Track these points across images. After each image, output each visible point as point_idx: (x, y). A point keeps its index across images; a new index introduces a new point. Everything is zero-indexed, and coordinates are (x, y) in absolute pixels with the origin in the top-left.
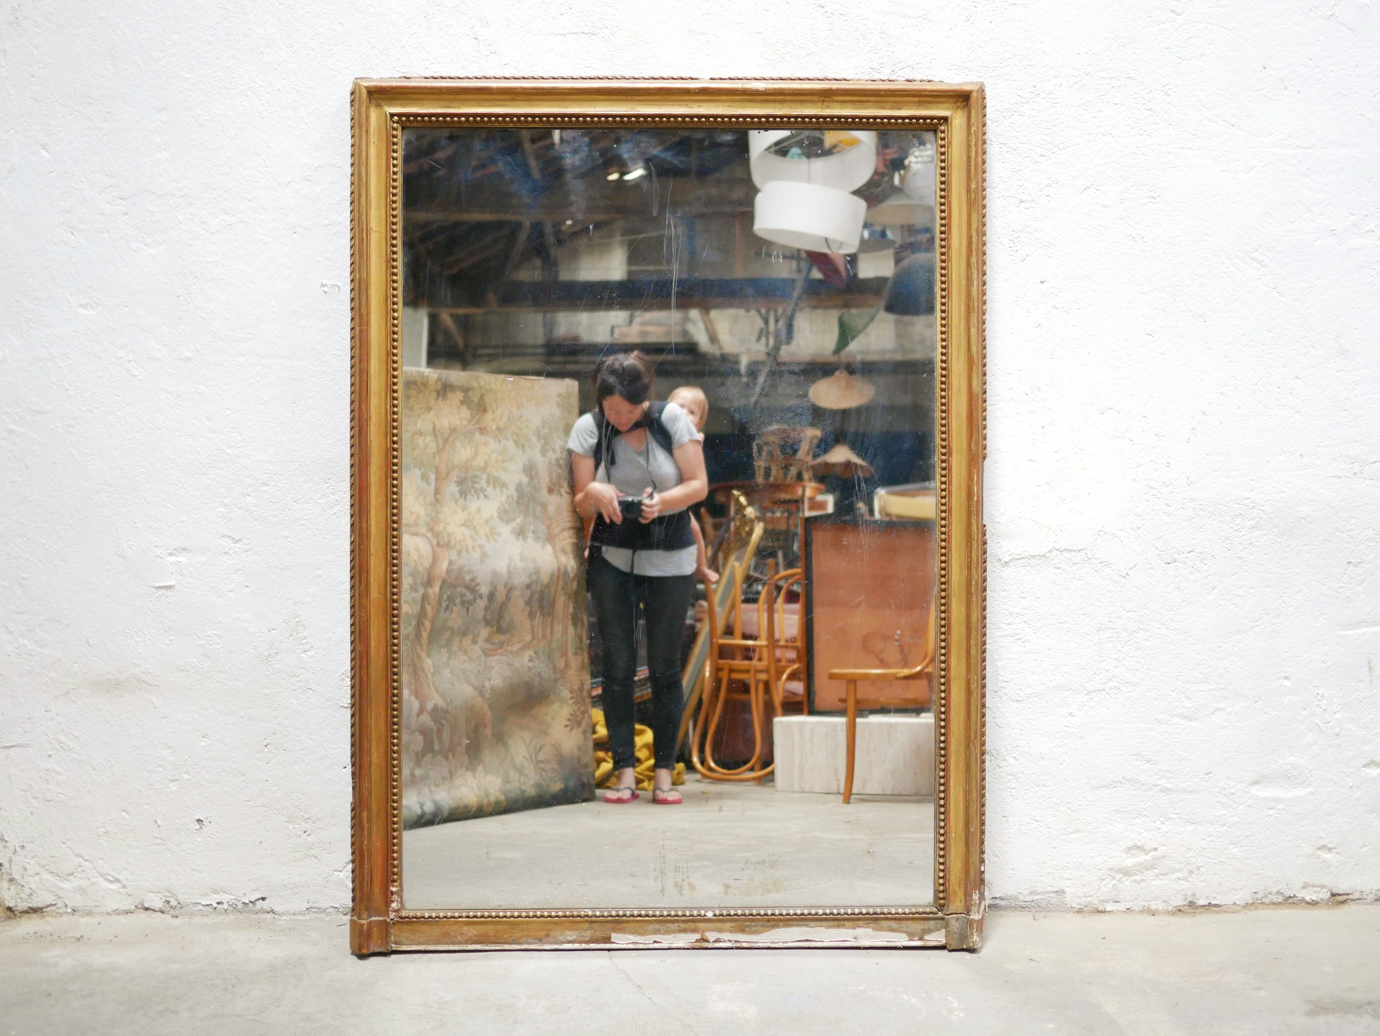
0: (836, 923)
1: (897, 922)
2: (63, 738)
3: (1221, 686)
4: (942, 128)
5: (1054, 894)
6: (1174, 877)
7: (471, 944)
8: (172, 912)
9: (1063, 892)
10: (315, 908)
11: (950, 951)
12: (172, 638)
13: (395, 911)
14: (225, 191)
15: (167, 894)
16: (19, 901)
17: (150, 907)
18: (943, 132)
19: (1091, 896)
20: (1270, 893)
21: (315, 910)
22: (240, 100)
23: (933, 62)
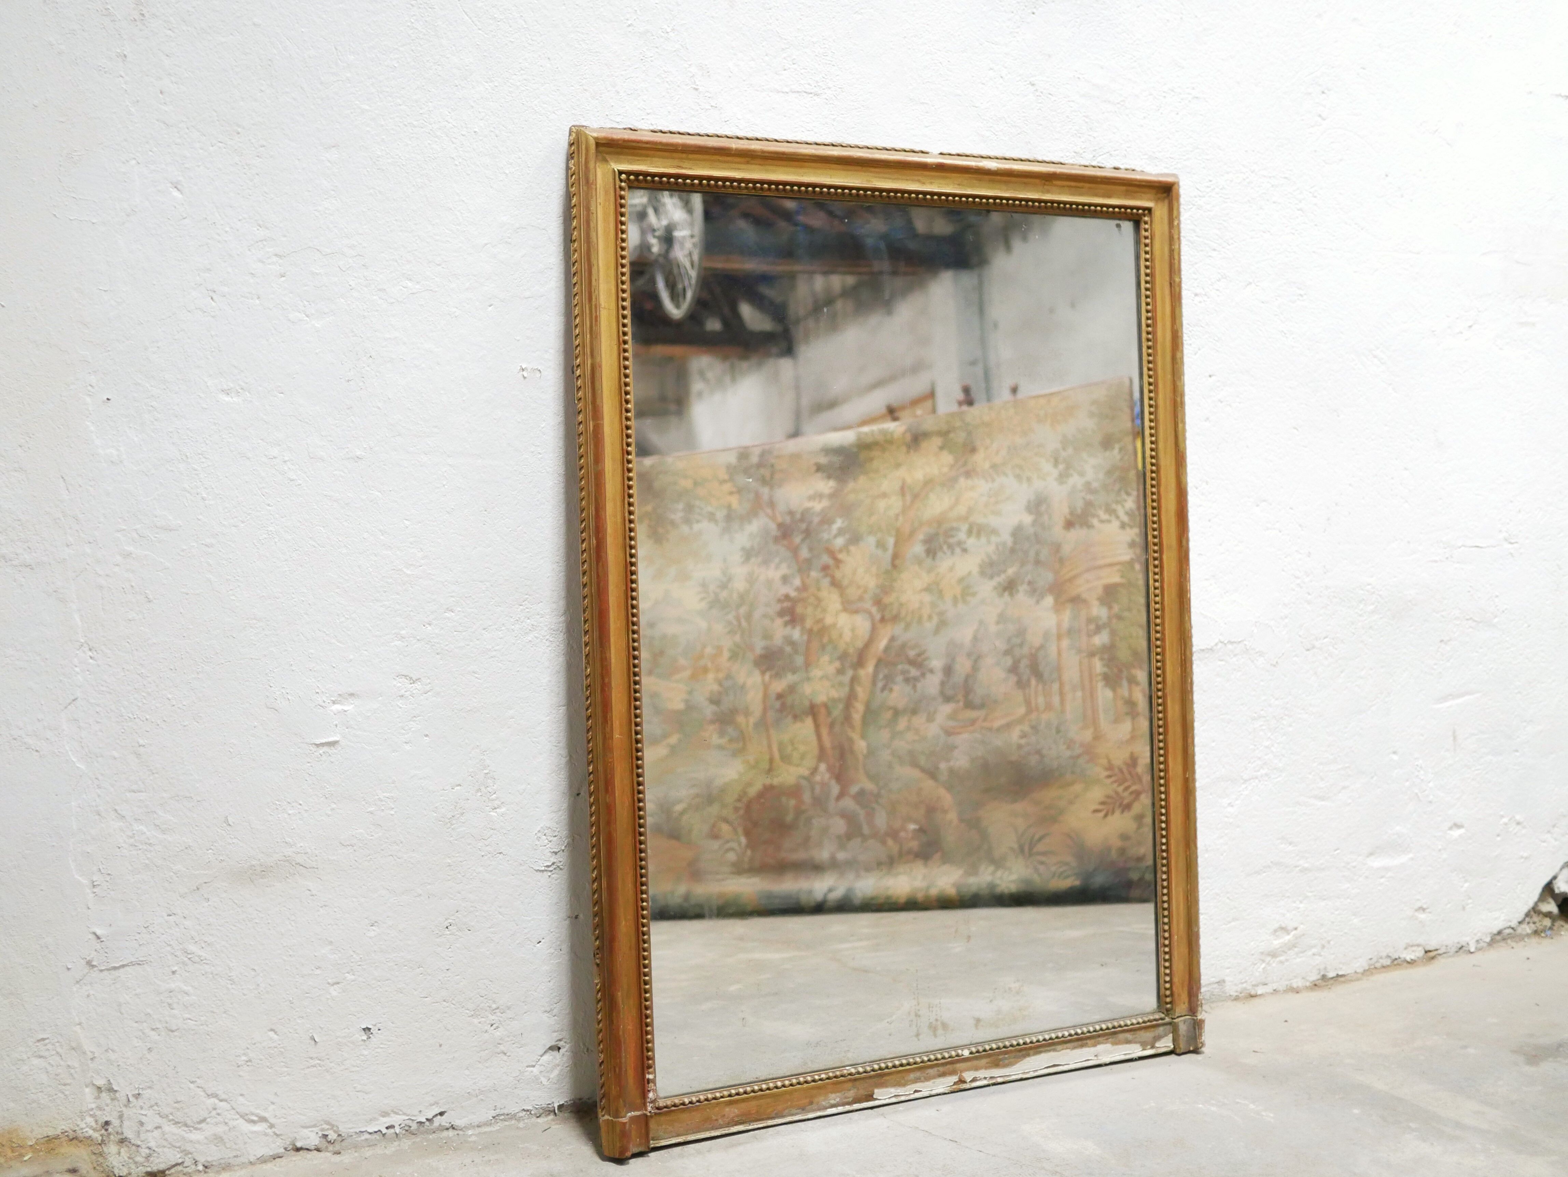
0: (1080, 1043)
1: (1132, 1033)
2: (192, 948)
3: (1347, 765)
4: (1146, 219)
5: (1216, 985)
6: (1310, 953)
7: (733, 1126)
8: (331, 1148)
9: (1224, 981)
10: (503, 1114)
11: (1179, 1055)
12: (334, 806)
13: (651, 1102)
14: (409, 252)
15: (326, 1126)
16: (133, 1166)
17: (304, 1147)
18: (1146, 223)
19: (1246, 982)
20: (1381, 958)
21: (503, 1117)
22: (429, 142)
23: (1128, 150)
